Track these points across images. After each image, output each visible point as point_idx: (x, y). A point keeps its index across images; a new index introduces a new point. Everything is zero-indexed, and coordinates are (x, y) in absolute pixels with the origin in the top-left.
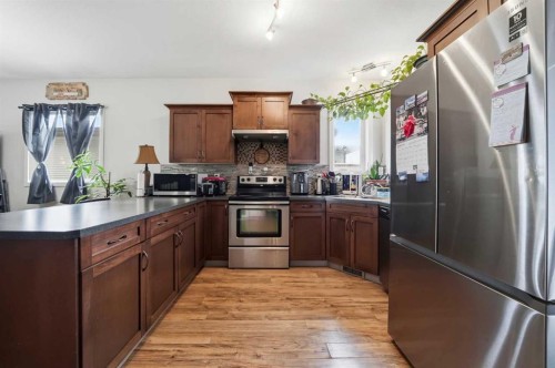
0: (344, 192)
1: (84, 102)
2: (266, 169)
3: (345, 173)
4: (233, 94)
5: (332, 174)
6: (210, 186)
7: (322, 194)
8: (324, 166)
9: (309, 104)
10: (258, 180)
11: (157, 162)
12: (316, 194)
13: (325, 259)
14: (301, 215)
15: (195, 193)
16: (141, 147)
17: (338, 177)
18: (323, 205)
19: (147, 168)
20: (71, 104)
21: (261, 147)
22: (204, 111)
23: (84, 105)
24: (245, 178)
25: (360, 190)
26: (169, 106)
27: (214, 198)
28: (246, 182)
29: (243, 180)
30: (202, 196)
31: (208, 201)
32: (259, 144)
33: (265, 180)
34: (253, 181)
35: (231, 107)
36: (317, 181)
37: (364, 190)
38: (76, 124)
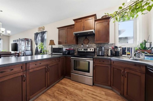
0: (123, 55)
1: (44, 31)
2: (87, 46)
3: (124, 47)
4: (74, 20)
5: (116, 47)
6: (66, 52)
7: (111, 56)
8: (113, 44)
9: (104, 17)
10: (84, 50)
11: (54, 45)
12: (108, 56)
13: (110, 86)
14: (98, 65)
15: (62, 54)
16: (50, 40)
17: (120, 49)
18: (110, 61)
19: (52, 46)
20: (41, 32)
21: (86, 38)
22: (66, 28)
23: (43, 31)
24: (80, 49)
25: (133, 55)
26: (58, 28)
27: (68, 56)
28: (80, 50)
29: (79, 50)
30: (64, 55)
31: (65, 57)
32: (85, 37)
33: (87, 50)
34: (83, 50)
35: (74, 25)
36: (108, 50)
37: (135, 55)
38: (42, 36)
